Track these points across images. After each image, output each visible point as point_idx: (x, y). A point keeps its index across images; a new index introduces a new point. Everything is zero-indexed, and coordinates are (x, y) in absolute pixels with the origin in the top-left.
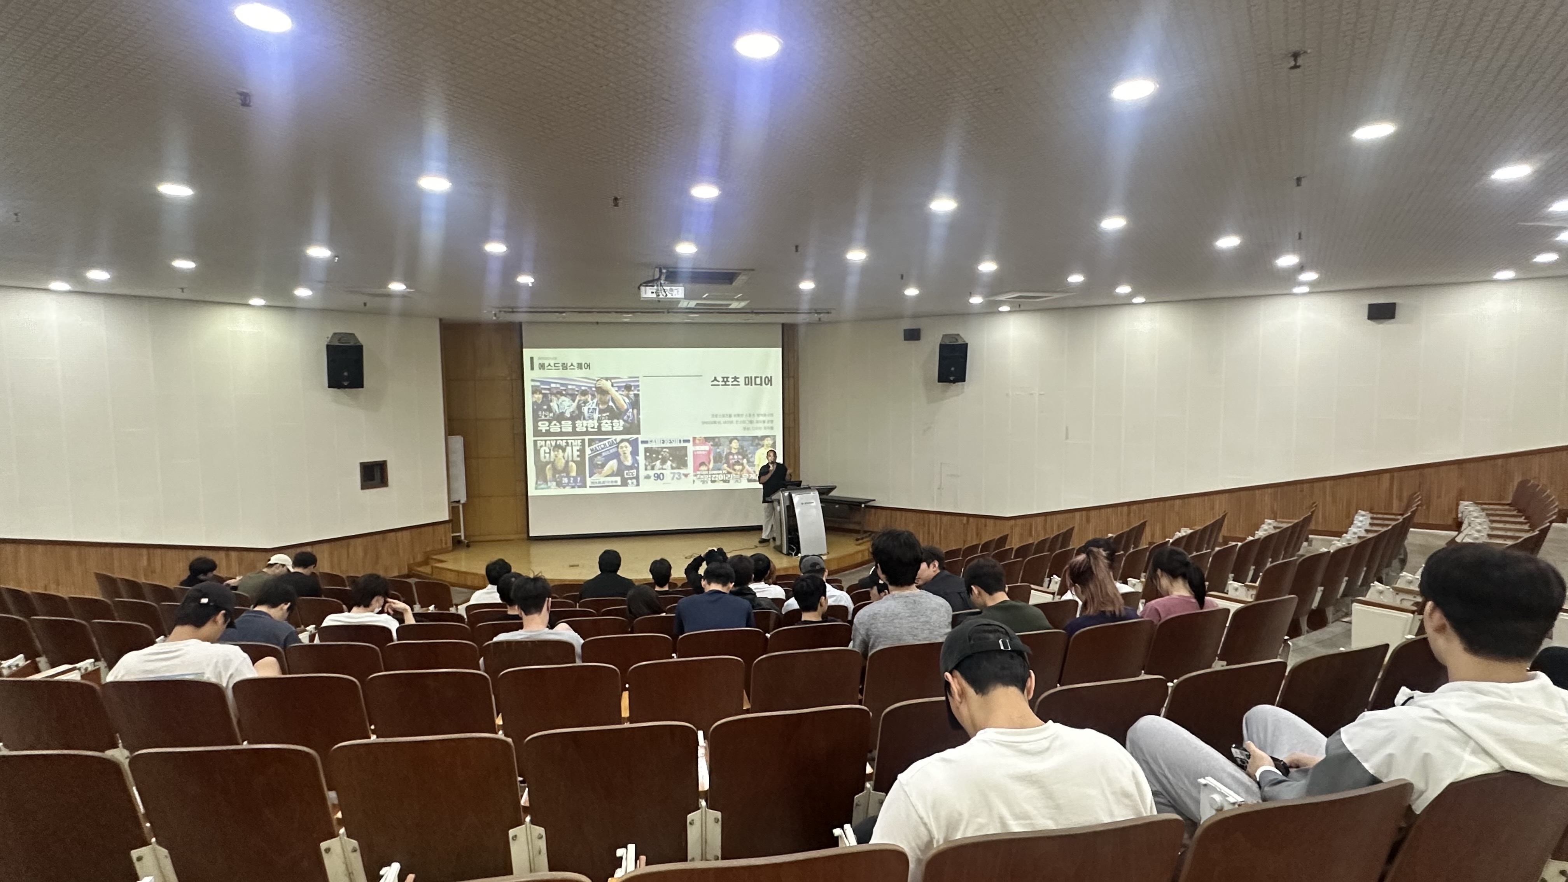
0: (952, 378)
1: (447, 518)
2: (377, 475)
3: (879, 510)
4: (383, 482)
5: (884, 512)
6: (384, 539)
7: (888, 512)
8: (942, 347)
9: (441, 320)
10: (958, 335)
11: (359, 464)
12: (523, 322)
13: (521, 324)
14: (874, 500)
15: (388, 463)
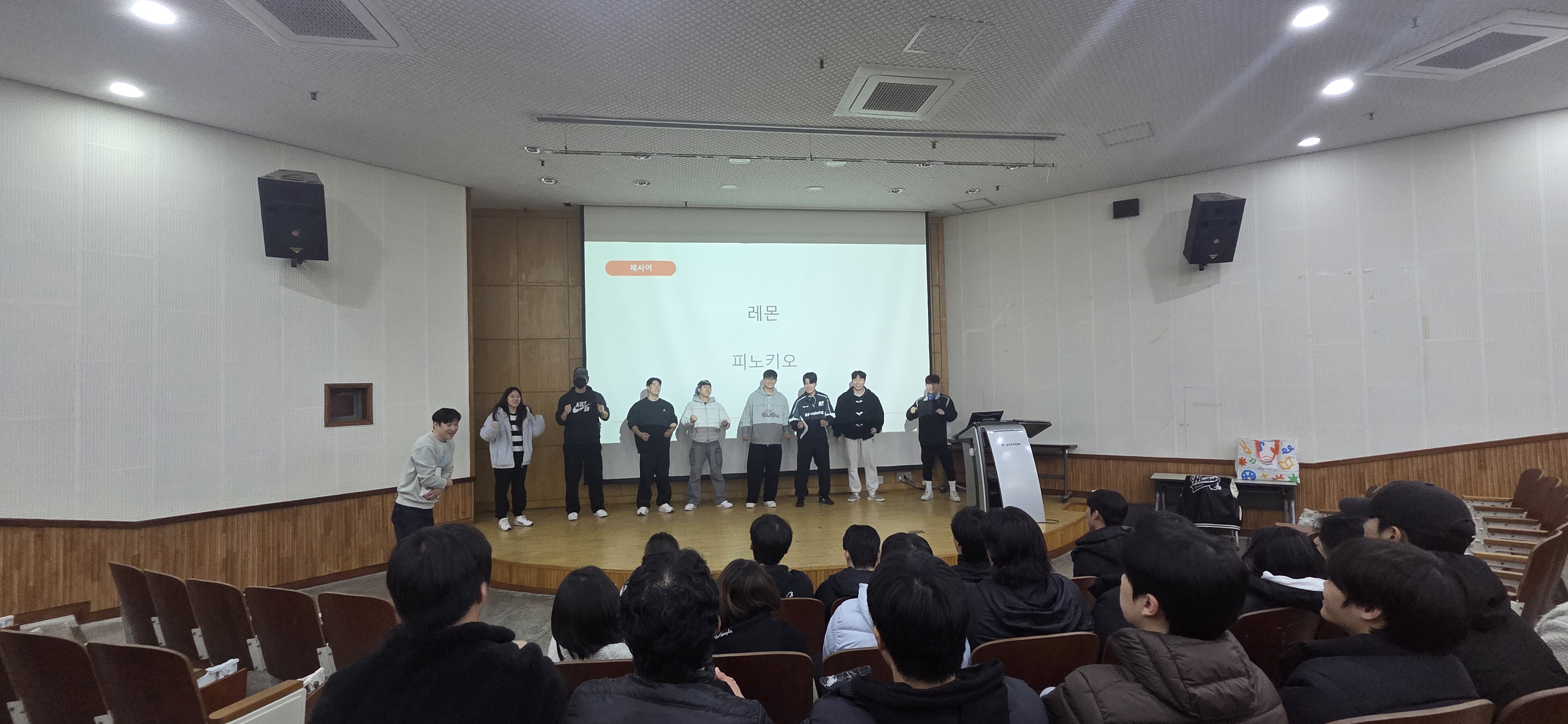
0: (1214, 256)
1: (468, 476)
2: (358, 408)
3: (1077, 460)
4: (366, 418)
5: (1087, 462)
6: (361, 507)
7: (1094, 461)
9: (468, 190)
10: (1219, 193)
11: (323, 386)
12: (587, 206)
13: (582, 207)
14: (1077, 446)
15: (374, 386)
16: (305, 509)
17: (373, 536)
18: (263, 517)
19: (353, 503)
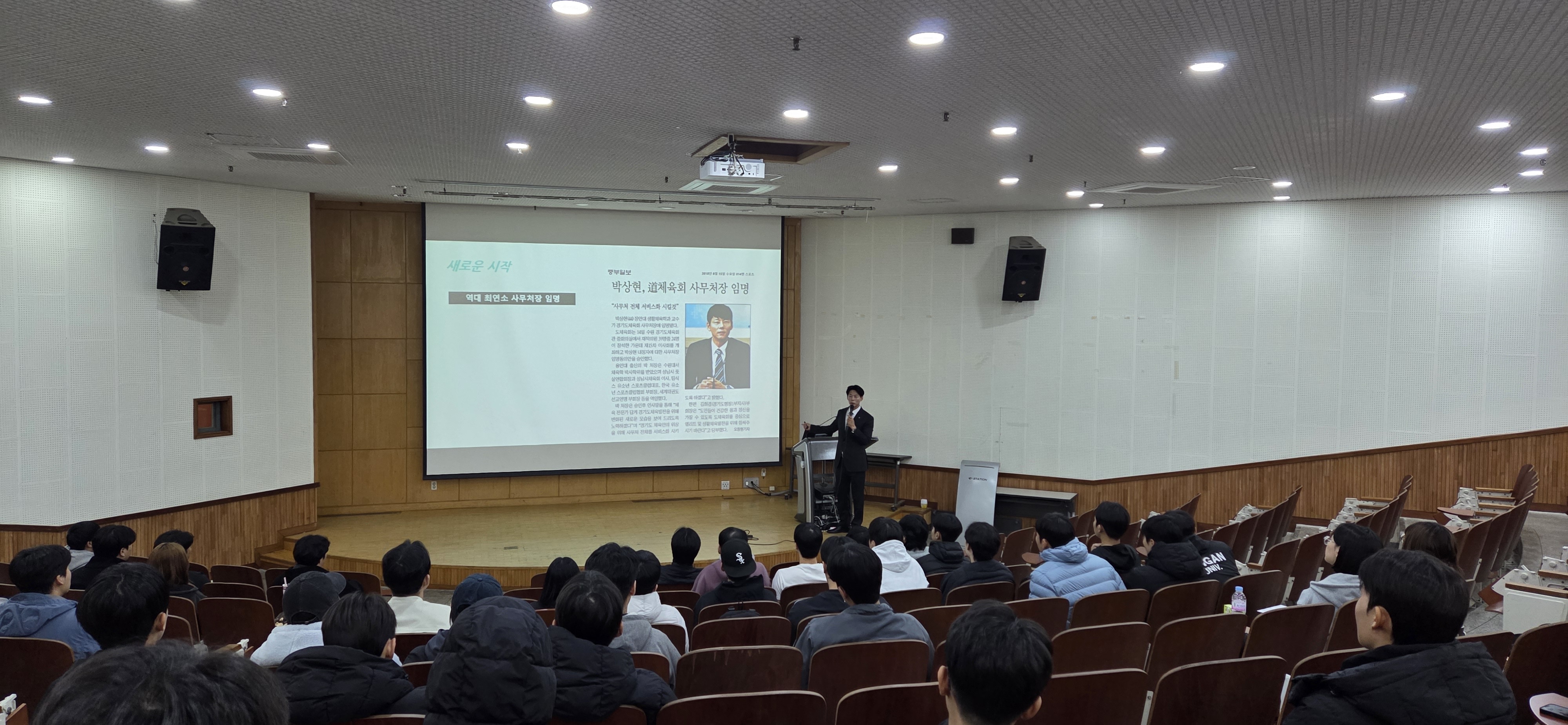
0: (1021, 295)
1: (312, 482)
2: (216, 420)
3: (911, 471)
4: (226, 428)
5: (919, 472)
6: (220, 513)
7: (925, 472)
8: (1012, 254)
9: (312, 194)
10: (1031, 238)
11: (193, 401)
12: (427, 203)
13: (423, 205)
14: (910, 457)
15: (234, 400)
16: (179, 514)
17: (233, 540)
18: (148, 523)
19: (219, 508)
